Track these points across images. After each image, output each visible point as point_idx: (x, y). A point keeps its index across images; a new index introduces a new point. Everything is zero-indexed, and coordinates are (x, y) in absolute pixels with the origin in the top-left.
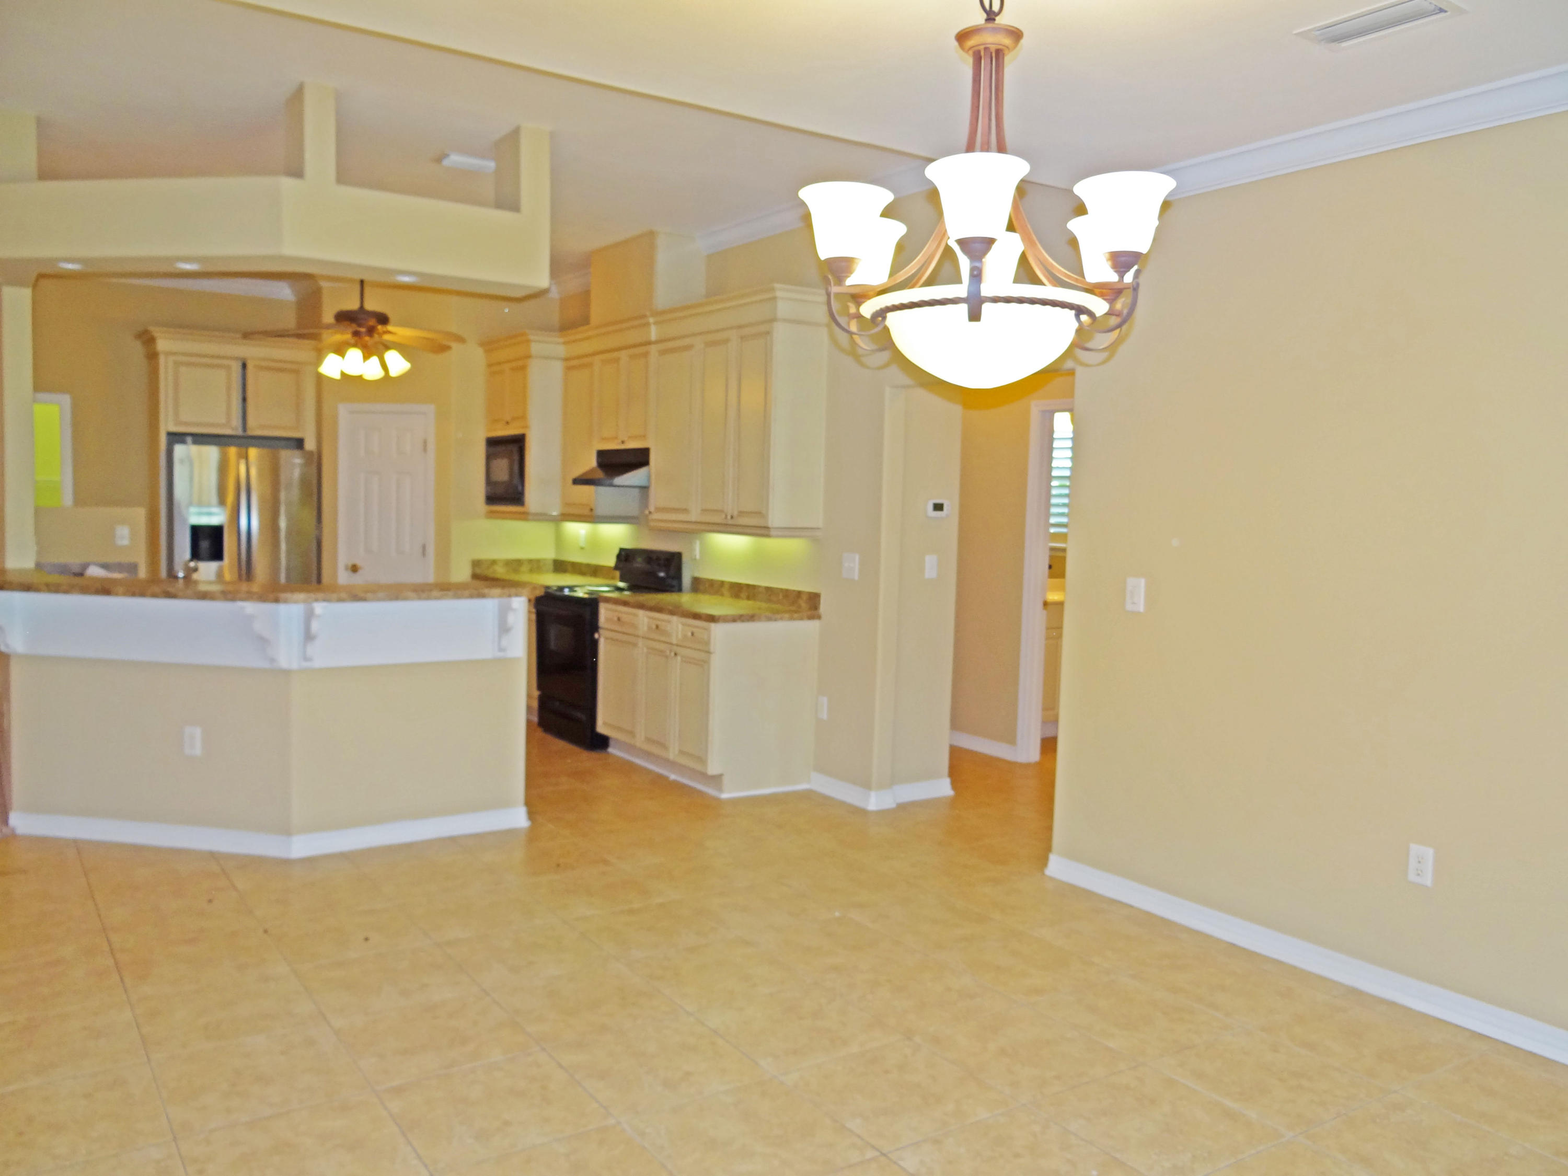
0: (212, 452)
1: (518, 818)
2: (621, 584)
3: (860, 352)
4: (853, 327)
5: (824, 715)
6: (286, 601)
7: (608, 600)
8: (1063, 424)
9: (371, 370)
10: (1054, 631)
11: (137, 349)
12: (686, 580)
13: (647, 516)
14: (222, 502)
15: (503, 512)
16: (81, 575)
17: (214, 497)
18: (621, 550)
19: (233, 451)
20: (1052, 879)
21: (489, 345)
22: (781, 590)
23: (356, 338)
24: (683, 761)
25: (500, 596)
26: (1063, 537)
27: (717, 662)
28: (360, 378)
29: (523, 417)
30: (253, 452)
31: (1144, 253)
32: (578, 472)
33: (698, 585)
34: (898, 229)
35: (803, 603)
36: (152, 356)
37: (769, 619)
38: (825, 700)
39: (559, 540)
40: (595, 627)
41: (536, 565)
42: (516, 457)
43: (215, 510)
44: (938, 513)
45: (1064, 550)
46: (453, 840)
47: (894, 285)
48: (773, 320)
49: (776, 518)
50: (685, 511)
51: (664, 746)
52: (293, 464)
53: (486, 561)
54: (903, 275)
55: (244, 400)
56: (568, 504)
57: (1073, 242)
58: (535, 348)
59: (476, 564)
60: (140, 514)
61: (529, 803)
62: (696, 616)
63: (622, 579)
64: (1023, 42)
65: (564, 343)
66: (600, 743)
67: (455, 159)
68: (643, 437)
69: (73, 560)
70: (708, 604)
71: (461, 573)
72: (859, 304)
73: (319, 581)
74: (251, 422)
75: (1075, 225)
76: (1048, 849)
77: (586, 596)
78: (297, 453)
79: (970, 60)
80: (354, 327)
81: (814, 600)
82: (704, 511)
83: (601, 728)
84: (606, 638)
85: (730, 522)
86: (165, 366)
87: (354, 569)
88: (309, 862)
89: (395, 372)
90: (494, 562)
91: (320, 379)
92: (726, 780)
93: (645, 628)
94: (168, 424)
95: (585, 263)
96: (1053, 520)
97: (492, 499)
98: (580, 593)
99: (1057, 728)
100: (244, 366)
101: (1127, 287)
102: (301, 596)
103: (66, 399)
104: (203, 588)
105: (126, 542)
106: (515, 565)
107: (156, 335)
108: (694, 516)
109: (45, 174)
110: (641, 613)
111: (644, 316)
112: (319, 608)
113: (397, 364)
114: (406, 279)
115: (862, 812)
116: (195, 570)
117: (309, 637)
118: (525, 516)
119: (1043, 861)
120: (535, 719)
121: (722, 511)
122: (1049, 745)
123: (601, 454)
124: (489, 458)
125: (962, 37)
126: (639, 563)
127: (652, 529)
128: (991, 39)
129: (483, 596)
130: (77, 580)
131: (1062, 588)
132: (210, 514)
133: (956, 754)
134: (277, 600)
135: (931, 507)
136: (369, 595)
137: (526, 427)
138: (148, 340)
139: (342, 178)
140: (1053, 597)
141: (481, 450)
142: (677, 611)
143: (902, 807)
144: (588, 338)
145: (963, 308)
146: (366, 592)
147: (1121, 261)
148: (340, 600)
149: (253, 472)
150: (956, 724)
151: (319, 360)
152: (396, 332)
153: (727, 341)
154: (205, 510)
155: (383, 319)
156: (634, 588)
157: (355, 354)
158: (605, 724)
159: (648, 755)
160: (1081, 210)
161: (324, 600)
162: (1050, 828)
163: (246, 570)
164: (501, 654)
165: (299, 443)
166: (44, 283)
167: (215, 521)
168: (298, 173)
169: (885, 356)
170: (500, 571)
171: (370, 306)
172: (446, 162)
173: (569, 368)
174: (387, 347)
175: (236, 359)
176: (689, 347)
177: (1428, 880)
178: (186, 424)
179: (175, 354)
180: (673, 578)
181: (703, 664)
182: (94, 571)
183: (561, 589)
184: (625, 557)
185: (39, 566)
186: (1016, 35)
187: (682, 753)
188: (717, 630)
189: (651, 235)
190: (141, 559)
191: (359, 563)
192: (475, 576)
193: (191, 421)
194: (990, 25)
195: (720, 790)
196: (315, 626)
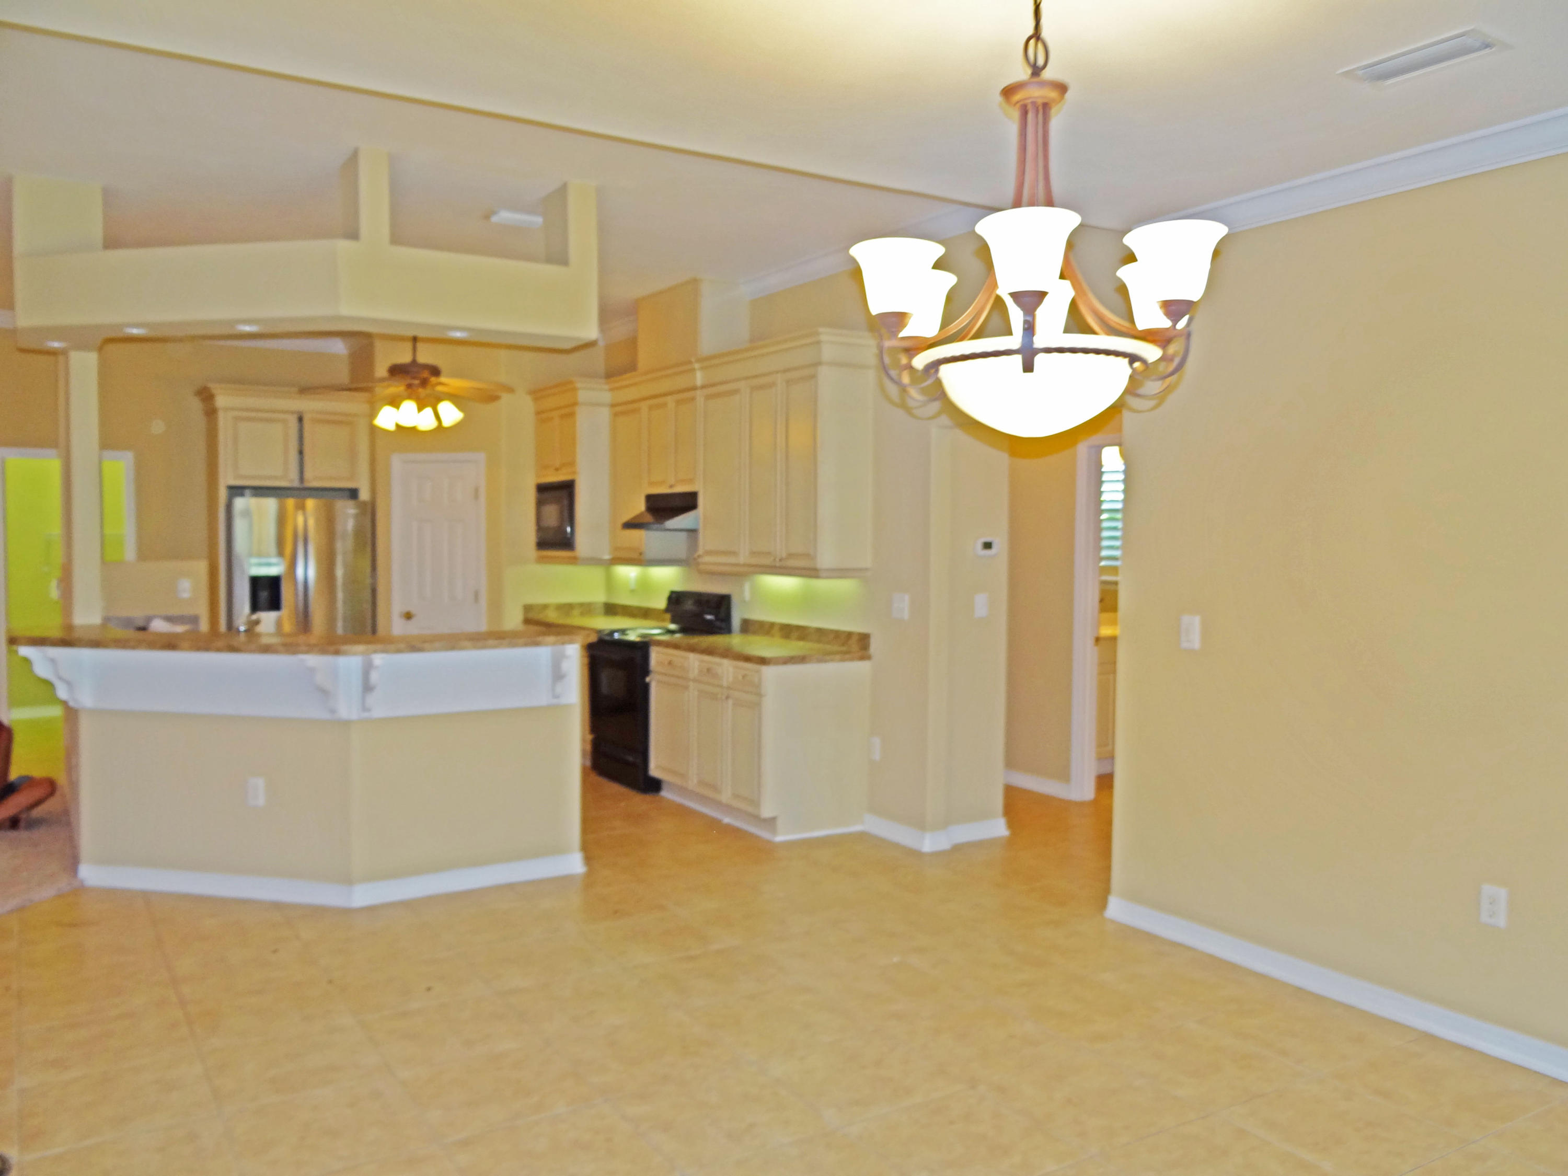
0: (270, 504)
1: (575, 864)
2: (673, 627)
3: (911, 403)
4: (906, 379)
5: (877, 756)
6: (345, 653)
7: (659, 643)
8: (1112, 458)
9: (424, 420)
10: (1108, 667)
11: (196, 405)
12: (736, 622)
13: (695, 559)
14: (280, 553)
15: (555, 557)
16: (143, 629)
17: (272, 547)
18: (672, 593)
19: (290, 502)
20: (1113, 922)
21: (537, 394)
22: (832, 631)
23: (410, 390)
24: (736, 803)
25: (554, 644)
26: (1114, 570)
27: (770, 705)
28: (413, 429)
29: (572, 464)
30: (310, 503)
31: (1195, 300)
32: (627, 517)
33: (748, 627)
34: (949, 280)
35: (854, 645)
36: (211, 413)
37: (820, 661)
38: (877, 741)
39: (610, 583)
40: (646, 671)
41: (587, 609)
42: (566, 502)
43: (274, 560)
44: (987, 552)
45: (1116, 583)
46: (511, 887)
47: (946, 338)
48: (818, 364)
49: (825, 560)
50: (734, 553)
51: (715, 788)
52: (347, 513)
53: (538, 605)
54: (954, 328)
55: (301, 452)
56: (616, 549)
57: (1122, 290)
58: (582, 396)
59: (528, 608)
60: (201, 567)
61: (586, 848)
62: (748, 659)
63: (673, 621)
64: (1068, 95)
65: (611, 390)
66: (653, 786)
67: (505, 216)
68: (691, 481)
69: (137, 614)
70: (759, 646)
71: (513, 620)
72: (911, 357)
73: (374, 631)
74: (308, 474)
75: (1125, 273)
76: (1106, 891)
77: (638, 639)
78: (351, 503)
79: (1016, 114)
80: (409, 381)
81: (864, 640)
82: (753, 553)
83: (654, 771)
84: (659, 682)
85: (778, 564)
86: (224, 421)
87: (408, 616)
88: (371, 910)
89: (447, 422)
90: (545, 607)
91: (374, 431)
92: (780, 823)
93: (696, 671)
94: (227, 478)
95: (633, 309)
96: (1104, 553)
97: (542, 544)
98: (632, 637)
99: (1113, 764)
100: (300, 419)
101: (1180, 334)
102: (361, 648)
103: (130, 455)
104: (265, 640)
105: (186, 595)
106: (567, 608)
107: (214, 391)
108: (742, 559)
109: (111, 243)
110: (692, 656)
111: (690, 362)
112: (379, 659)
113: (450, 414)
114: (458, 335)
115: (916, 854)
116: (257, 622)
117: (367, 688)
118: (574, 561)
119: (1103, 904)
120: (588, 763)
121: (769, 553)
122: (1105, 782)
123: (650, 498)
124: (540, 503)
125: (1008, 92)
126: (689, 605)
127: (701, 572)
128: (1036, 93)
129: (537, 644)
130: (140, 635)
131: (1114, 623)
132: (269, 565)
133: (1010, 792)
134: (337, 653)
135: (979, 545)
136: (426, 645)
137: (574, 473)
138: (206, 396)
139: (396, 240)
140: (1106, 631)
141: (531, 496)
142: (727, 653)
143: (957, 848)
144: (635, 384)
145: (1018, 359)
146: (425, 642)
147: (1174, 308)
148: (399, 651)
149: (311, 522)
150: (1011, 763)
151: (373, 414)
152: (448, 382)
153: (772, 385)
154: (263, 560)
155: (435, 371)
156: (684, 630)
157: (409, 406)
158: (657, 767)
159: (703, 799)
160: (1131, 258)
161: (383, 651)
162: (1108, 869)
163: (304, 621)
164: (555, 701)
165: (353, 494)
166: (111, 347)
167: (273, 571)
168: (353, 235)
169: (935, 406)
170: (552, 616)
171: (422, 359)
172: (494, 219)
173: (616, 415)
174: (439, 399)
175: (292, 413)
176: (737, 391)
177: (1501, 921)
178: (245, 477)
179: (233, 409)
180: (722, 620)
181: (756, 706)
182: (158, 626)
183: (612, 633)
184: (676, 599)
185: (107, 620)
186: (1062, 88)
187: (736, 796)
188: (768, 672)
189: (694, 282)
190: (202, 611)
191: (413, 610)
192: (527, 621)
193: (250, 475)
194: (1035, 80)
195: (774, 831)
196: (374, 677)
